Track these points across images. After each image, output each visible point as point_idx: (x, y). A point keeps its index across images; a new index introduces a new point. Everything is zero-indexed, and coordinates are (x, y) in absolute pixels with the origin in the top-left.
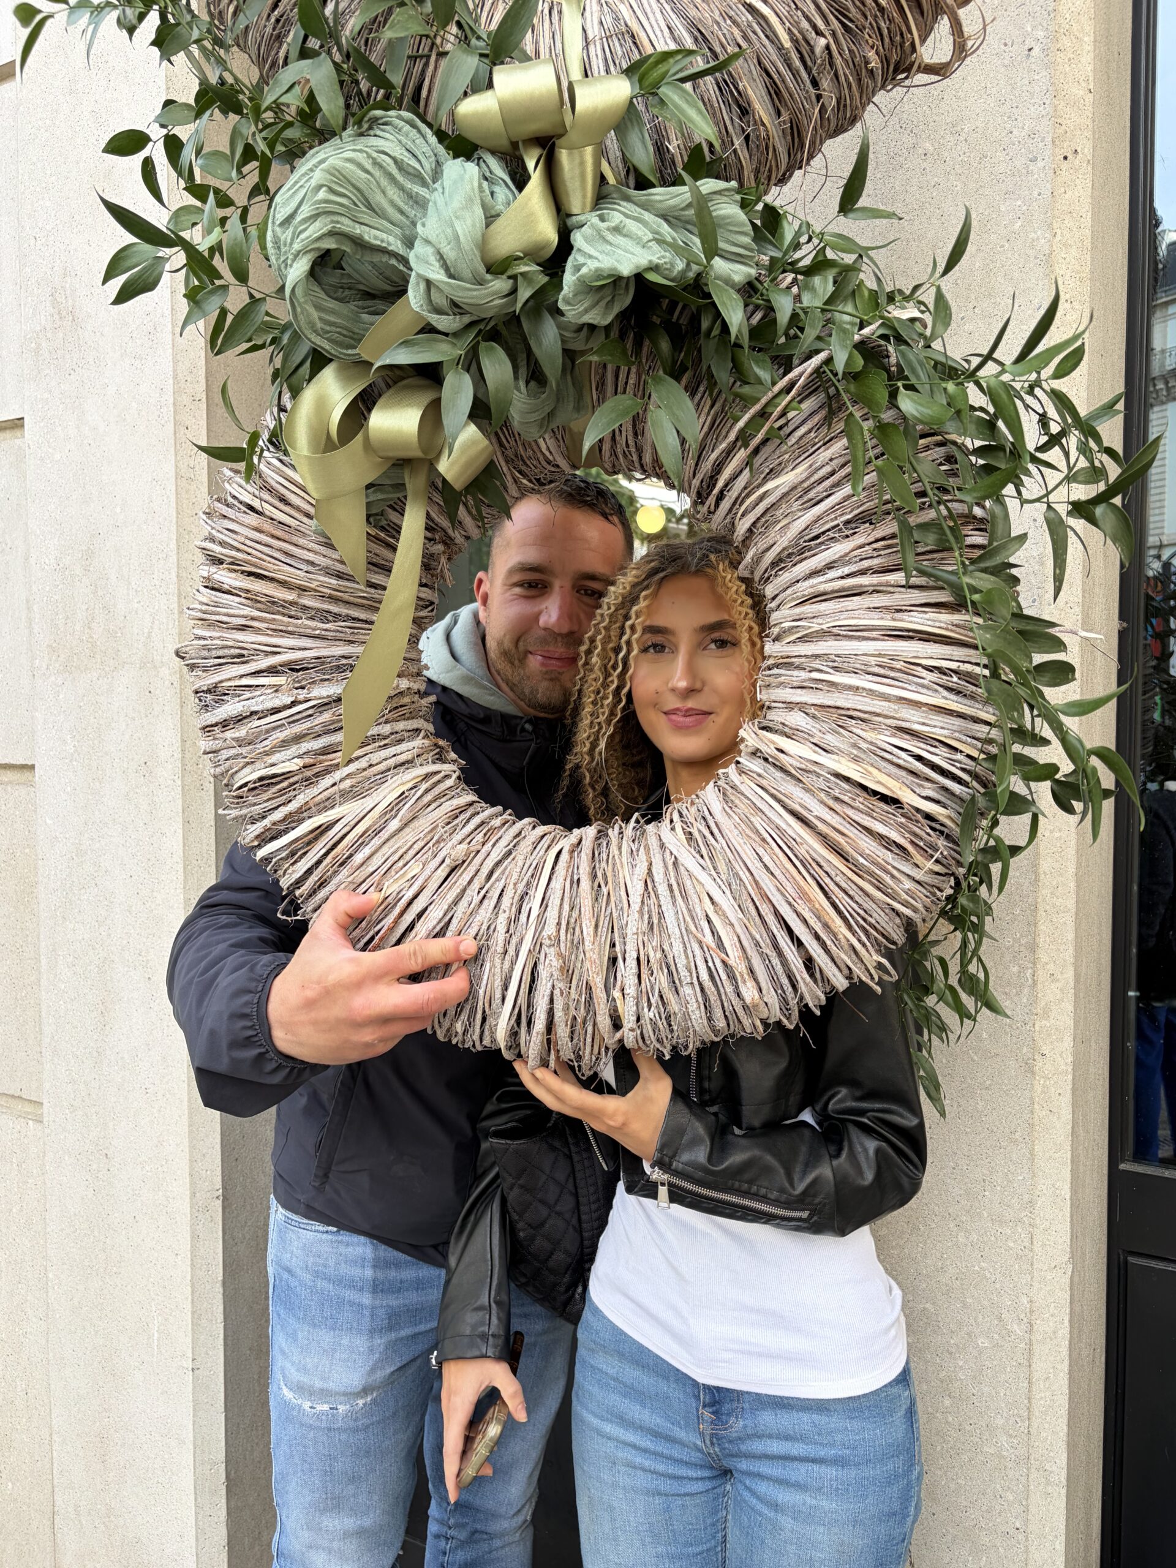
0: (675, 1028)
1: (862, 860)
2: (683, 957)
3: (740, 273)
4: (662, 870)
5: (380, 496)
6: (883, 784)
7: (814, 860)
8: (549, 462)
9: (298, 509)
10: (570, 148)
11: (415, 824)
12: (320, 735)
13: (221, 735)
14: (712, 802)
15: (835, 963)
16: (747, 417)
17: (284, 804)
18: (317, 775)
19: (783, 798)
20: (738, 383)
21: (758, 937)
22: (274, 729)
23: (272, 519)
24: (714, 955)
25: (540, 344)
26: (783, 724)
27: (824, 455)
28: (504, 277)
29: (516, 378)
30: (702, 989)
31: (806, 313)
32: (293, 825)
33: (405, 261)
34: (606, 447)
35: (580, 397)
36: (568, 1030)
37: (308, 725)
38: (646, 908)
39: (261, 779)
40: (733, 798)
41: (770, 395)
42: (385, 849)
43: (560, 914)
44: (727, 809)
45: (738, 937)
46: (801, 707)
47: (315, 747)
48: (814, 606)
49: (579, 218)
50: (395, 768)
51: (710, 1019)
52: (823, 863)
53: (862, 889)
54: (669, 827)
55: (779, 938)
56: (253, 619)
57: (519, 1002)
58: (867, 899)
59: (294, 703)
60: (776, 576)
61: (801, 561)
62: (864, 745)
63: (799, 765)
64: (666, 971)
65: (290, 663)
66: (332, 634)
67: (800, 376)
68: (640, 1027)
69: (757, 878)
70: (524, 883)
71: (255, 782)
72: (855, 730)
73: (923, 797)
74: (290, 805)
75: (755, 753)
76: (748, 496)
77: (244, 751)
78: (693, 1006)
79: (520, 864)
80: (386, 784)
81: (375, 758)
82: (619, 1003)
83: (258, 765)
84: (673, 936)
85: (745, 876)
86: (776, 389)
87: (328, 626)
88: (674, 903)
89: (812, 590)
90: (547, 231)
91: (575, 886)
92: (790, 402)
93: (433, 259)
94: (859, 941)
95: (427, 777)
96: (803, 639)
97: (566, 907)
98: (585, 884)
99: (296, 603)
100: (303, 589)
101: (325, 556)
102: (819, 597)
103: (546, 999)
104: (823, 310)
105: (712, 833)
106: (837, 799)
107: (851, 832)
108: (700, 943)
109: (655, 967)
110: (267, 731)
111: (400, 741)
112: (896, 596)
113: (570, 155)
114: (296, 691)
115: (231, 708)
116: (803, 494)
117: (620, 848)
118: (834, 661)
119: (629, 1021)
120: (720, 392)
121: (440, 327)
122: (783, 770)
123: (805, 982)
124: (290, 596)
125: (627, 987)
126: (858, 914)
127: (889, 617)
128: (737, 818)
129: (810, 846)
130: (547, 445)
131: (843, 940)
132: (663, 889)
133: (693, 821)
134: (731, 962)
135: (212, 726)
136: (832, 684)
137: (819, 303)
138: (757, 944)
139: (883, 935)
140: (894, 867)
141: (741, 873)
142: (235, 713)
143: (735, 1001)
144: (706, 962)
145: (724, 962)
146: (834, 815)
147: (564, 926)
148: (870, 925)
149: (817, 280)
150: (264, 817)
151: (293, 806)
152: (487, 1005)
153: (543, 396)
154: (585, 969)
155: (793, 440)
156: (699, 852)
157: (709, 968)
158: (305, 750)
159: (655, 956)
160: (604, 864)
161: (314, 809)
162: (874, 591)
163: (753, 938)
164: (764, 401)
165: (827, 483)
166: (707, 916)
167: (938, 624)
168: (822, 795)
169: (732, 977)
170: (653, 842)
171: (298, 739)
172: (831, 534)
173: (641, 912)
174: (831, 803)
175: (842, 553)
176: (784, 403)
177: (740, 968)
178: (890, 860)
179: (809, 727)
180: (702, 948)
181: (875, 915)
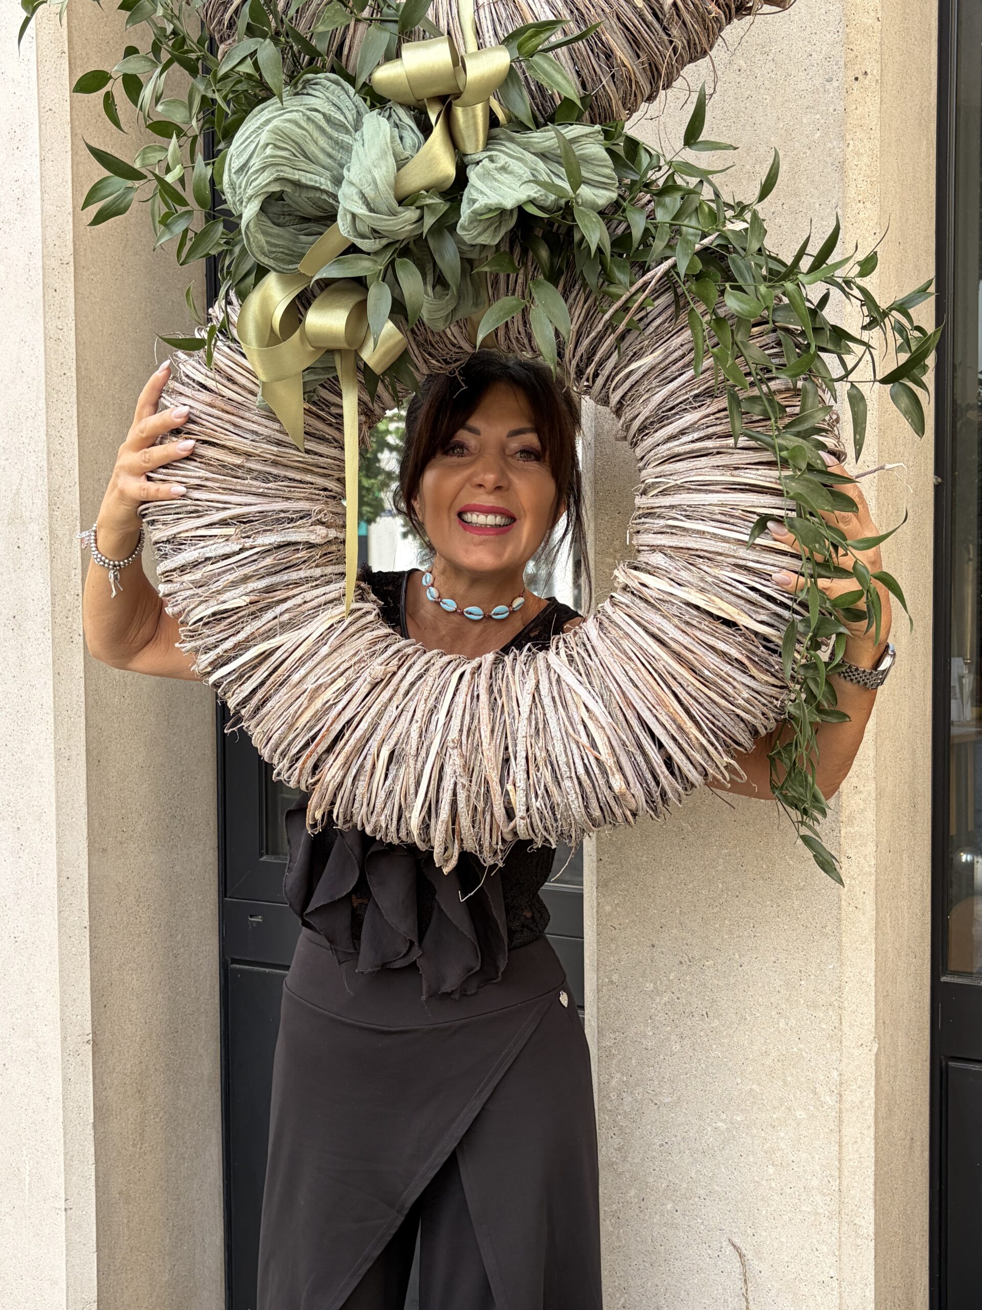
0: (559, 817)
1: (707, 672)
2: (564, 756)
3: (604, 197)
4: (547, 686)
5: (313, 377)
6: (723, 610)
7: (669, 673)
8: (454, 345)
9: (243, 387)
10: (464, 106)
11: (342, 649)
12: (263, 577)
13: (179, 579)
14: (590, 630)
15: (691, 763)
16: (611, 311)
17: (233, 635)
18: (261, 610)
19: (645, 624)
20: (606, 283)
21: (624, 737)
22: (224, 572)
23: (224, 397)
24: (589, 753)
25: (442, 257)
26: (647, 564)
27: (677, 341)
28: (413, 208)
29: (425, 284)
30: (580, 783)
31: (656, 228)
32: (241, 652)
33: (335, 197)
34: (501, 333)
35: (477, 295)
36: (469, 819)
37: (254, 568)
38: (533, 716)
39: (214, 614)
40: (606, 625)
41: (628, 294)
42: (317, 670)
43: (462, 722)
44: (602, 634)
45: (609, 738)
46: (659, 549)
47: (259, 587)
48: (671, 465)
49: (473, 156)
50: (325, 604)
51: (586, 807)
52: (677, 676)
53: (709, 698)
54: (555, 651)
55: (641, 737)
56: (207, 479)
57: (429, 796)
58: (714, 706)
59: (242, 550)
60: (642, 440)
61: (662, 428)
62: (710, 579)
63: (657, 596)
64: (550, 768)
65: (239, 516)
66: (273, 492)
67: (653, 278)
68: (530, 817)
69: (624, 689)
70: (434, 697)
71: (209, 617)
72: (702, 567)
73: (758, 622)
74: (239, 635)
75: (625, 588)
76: (617, 374)
77: (200, 591)
78: (572, 797)
79: (430, 683)
80: (319, 618)
81: (309, 596)
82: (511, 794)
83: (212, 602)
84: (555, 739)
85: (613, 686)
86: (633, 289)
87: (270, 485)
88: (556, 711)
89: (669, 452)
90: (447, 168)
91: (475, 700)
92: (645, 299)
93: (356, 198)
94: (709, 741)
95: (353, 612)
96: (663, 493)
97: (467, 717)
98: (484, 697)
99: (243, 467)
100: (248, 455)
101: (266, 427)
102: (675, 458)
103: (450, 792)
104: (671, 225)
105: (590, 656)
106: (687, 623)
107: (699, 650)
108: (577, 743)
109: (541, 764)
110: (219, 574)
111: (329, 583)
112: (735, 456)
113: (463, 111)
114: (243, 540)
115: (189, 555)
116: (660, 373)
117: (513, 670)
118: (686, 511)
119: (520, 811)
120: (591, 292)
121: (363, 248)
122: (646, 601)
123: (665, 777)
124: (238, 461)
125: (518, 781)
126: (708, 719)
127: (728, 473)
128: (608, 641)
129: (666, 662)
130: (453, 332)
131: (694, 739)
132: (547, 701)
133: (573, 645)
134: (603, 758)
135: (171, 571)
136: (684, 529)
137: (668, 219)
138: (624, 744)
139: (731, 738)
140: (734, 679)
141: (610, 685)
142: (192, 559)
143: (607, 792)
144: (583, 759)
145: (597, 759)
146: (686, 637)
147: (465, 733)
148: (718, 728)
149: (667, 200)
150: (216, 647)
151: (241, 636)
152: (402, 799)
153: (447, 298)
154: (483, 766)
155: (651, 329)
156: (578, 671)
157: (585, 764)
158: (250, 589)
159: (541, 755)
160: (499, 681)
161: (259, 639)
162: (718, 453)
163: (621, 739)
164: (624, 299)
165: (680, 364)
166: (583, 721)
167: (768, 479)
168: (676, 620)
169: (604, 772)
170: (541, 664)
171: (246, 579)
172: (683, 406)
173: (529, 719)
174: (683, 626)
175: (692, 422)
176: (640, 301)
177: (609, 761)
178: (731, 673)
179: (667, 565)
180: (579, 747)
181: (722, 720)
